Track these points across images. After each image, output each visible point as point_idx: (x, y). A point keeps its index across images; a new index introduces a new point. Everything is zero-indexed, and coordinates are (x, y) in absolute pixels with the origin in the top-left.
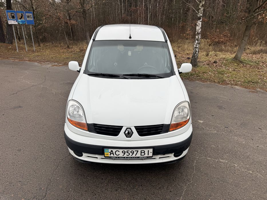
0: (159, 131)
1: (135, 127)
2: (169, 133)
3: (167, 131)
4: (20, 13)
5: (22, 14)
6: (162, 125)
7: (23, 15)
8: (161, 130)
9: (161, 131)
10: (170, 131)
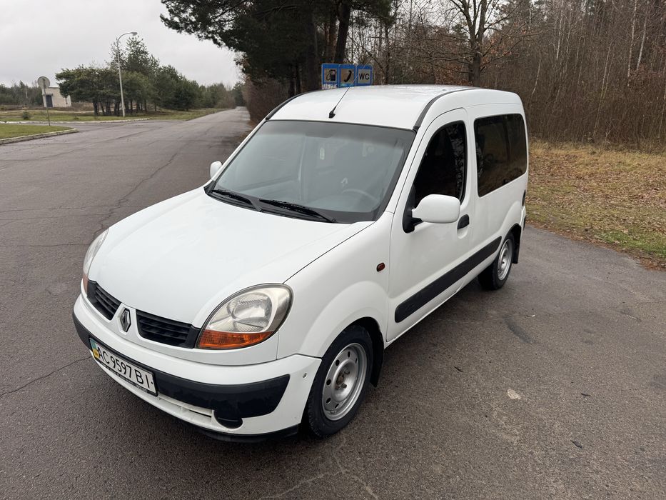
0: (180, 338)
1: (137, 310)
2: (195, 350)
3: (192, 345)
4: (348, 70)
5: (350, 71)
6: (188, 327)
7: (353, 72)
8: (184, 338)
9: (183, 341)
10: (198, 348)
